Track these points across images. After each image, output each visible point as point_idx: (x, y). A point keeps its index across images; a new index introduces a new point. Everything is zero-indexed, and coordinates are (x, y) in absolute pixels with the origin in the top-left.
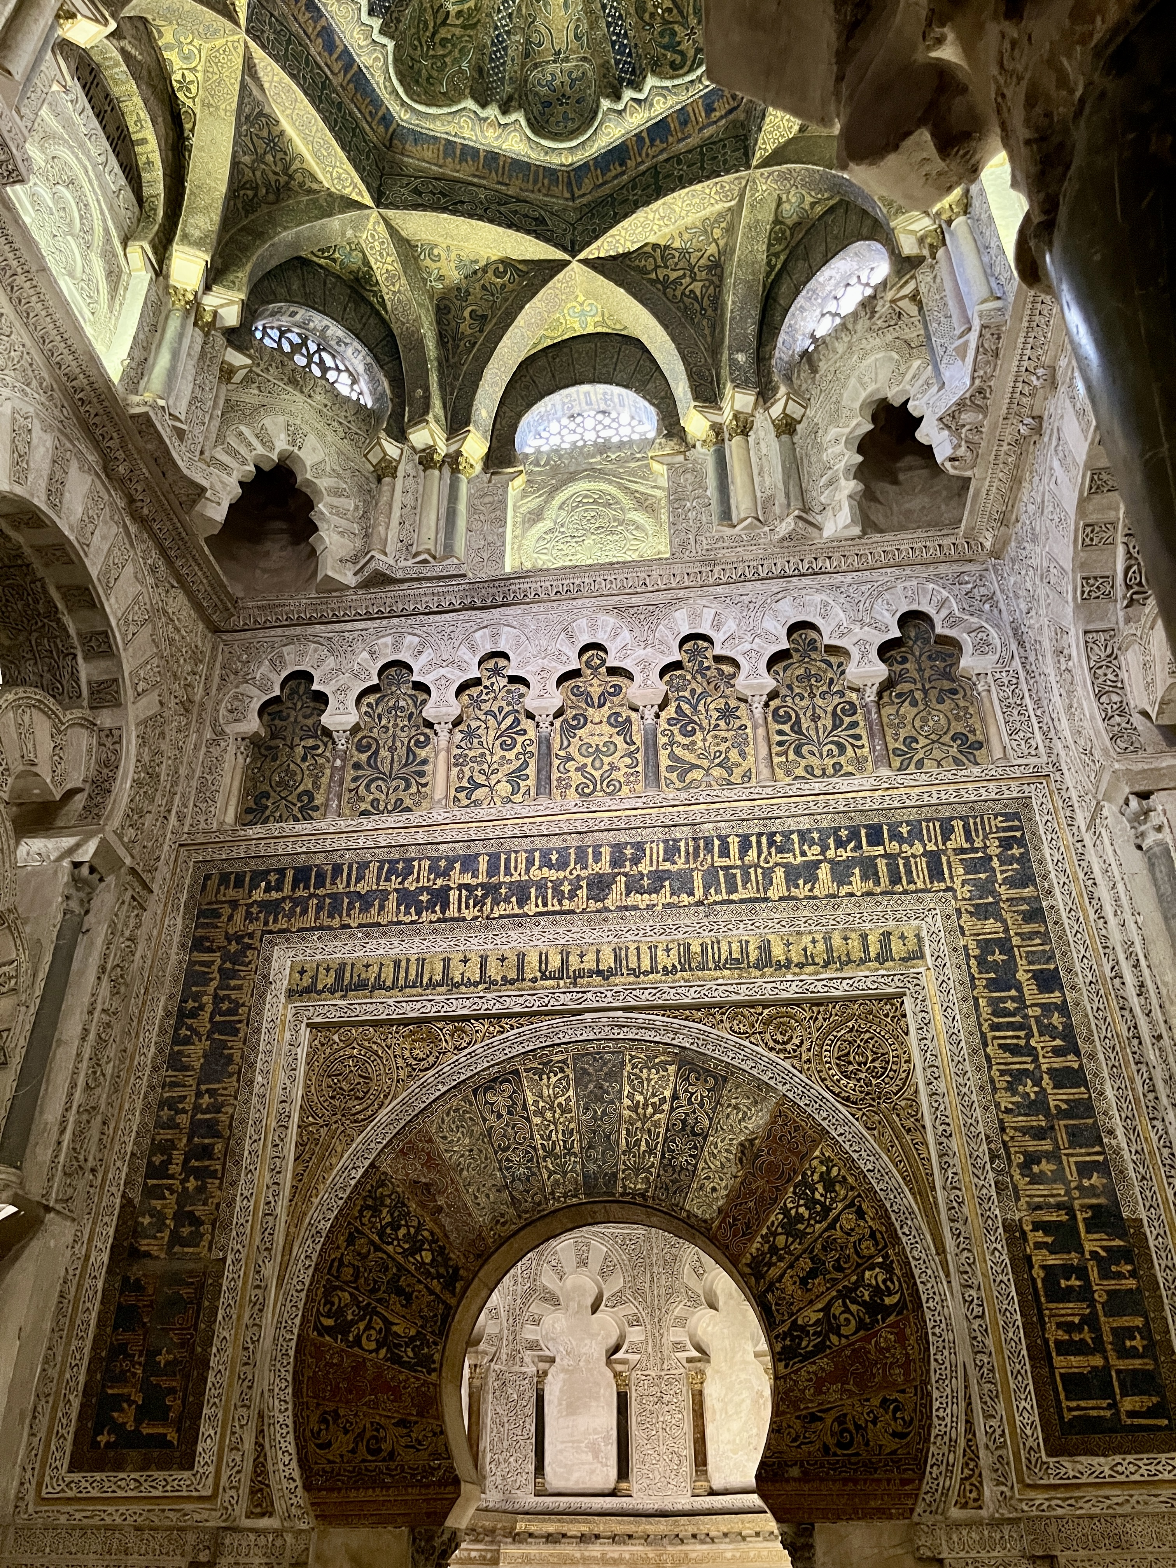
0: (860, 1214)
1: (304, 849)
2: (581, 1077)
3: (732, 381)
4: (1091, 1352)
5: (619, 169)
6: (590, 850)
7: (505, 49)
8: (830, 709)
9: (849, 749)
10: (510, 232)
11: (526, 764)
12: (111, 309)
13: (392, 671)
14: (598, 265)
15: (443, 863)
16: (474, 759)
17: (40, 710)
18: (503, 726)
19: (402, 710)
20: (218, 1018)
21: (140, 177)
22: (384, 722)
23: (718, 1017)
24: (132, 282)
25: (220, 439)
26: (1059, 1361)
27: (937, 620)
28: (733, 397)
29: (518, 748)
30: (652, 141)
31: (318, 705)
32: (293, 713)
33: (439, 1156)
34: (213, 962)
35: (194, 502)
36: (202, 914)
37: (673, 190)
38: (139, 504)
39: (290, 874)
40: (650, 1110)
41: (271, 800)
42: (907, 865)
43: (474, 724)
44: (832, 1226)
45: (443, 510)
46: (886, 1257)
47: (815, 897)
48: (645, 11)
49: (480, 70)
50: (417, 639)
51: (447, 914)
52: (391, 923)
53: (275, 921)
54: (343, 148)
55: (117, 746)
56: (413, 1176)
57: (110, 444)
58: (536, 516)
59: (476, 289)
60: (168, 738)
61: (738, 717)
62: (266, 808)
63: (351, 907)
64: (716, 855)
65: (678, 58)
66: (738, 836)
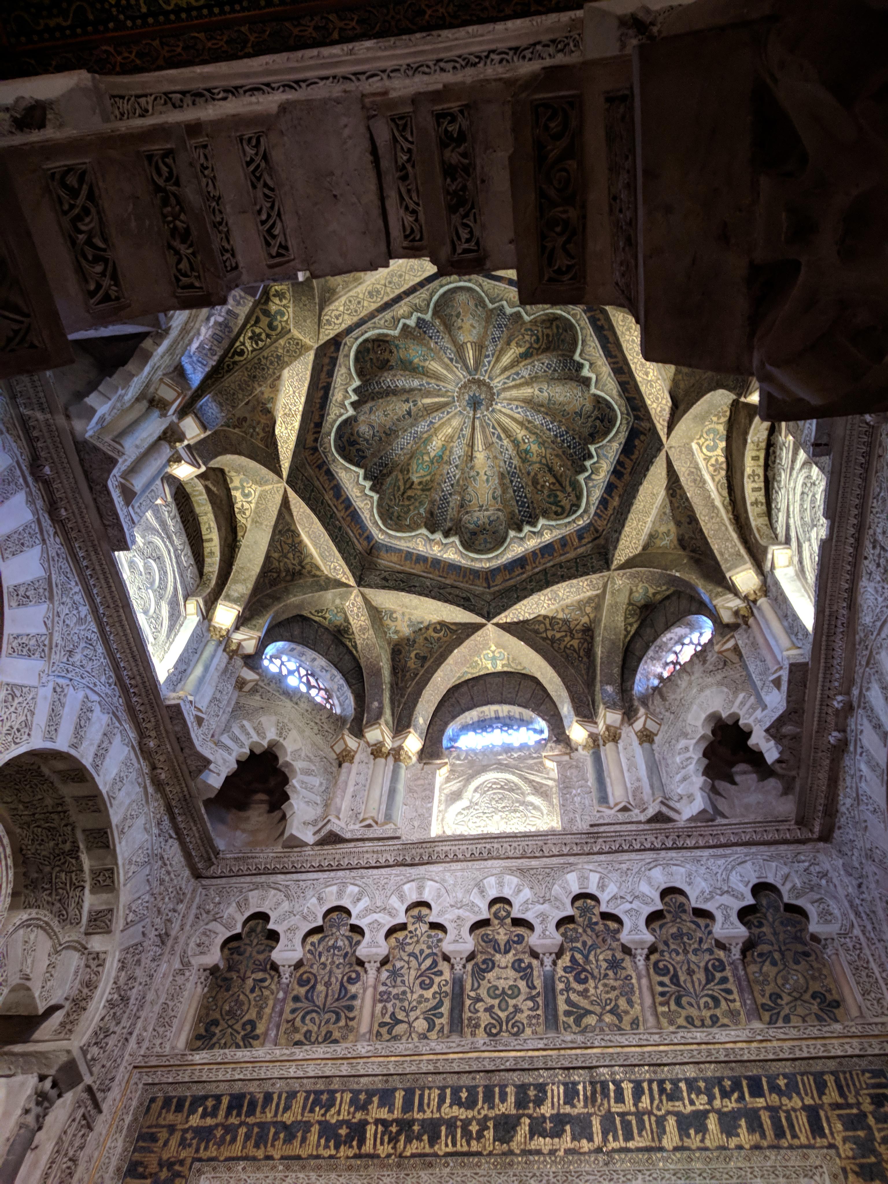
1: (241, 1076)
3: (604, 704)
5: (520, 571)
6: (497, 1090)
7: (448, 502)
8: (702, 964)
9: (723, 1003)
10: (446, 604)
11: (440, 1004)
12: (168, 637)
13: (334, 915)
14: (507, 628)
15: (362, 1097)
16: (396, 997)
17: (45, 930)
18: (423, 967)
19: (339, 949)
21: (203, 561)
22: (323, 959)
24: (186, 622)
25: (227, 729)
27: (785, 890)
28: (605, 715)
29: (435, 988)
30: (543, 555)
31: (270, 942)
32: (249, 949)
35: (200, 772)
36: (141, 1137)
37: (558, 583)
38: (159, 771)
39: (225, 1101)
41: (219, 1028)
42: (789, 1119)
43: (399, 964)
45: (386, 789)
47: (707, 1149)
48: (538, 483)
49: (432, 514)
50: (356, 889)
51: (363, 1151)
52: (311, 1157)
53: (206, 1148)
54: (340, 552)
55: (100, 969)
57: (148, 726)
58: (456, 796)
59: (420, 640)
60: (143, 964)
61: (624, 968)
62: (214, 1034)
63: (276, 1137)
64: (612, 1101)
65: (559, 510)
66: (631, 1081)
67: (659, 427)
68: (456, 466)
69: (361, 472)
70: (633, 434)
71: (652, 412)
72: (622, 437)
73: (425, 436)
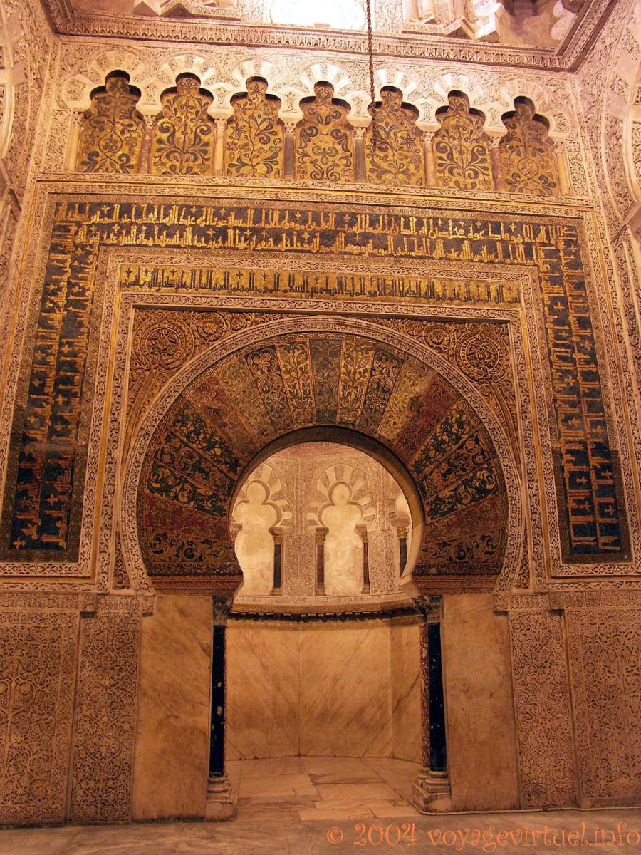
0: (477, 441)
1: (127, 192)
2: (314, 353)
4: (588, 514)
6: (322, 214)
8: (470, 149)
9: (481, 177)
11: (276, 155)
13: (184, 80)
15: (223, 211)
16: (241, 147)
18: (262, 127)
19: (192, 107)
20: (71, 297)
22: (178, 115)
23: (400, 325)
26: (572, 518)
27: (537, 105)
29: (272, 143)
31: (133, 96)
32: (114, 100)
33: (225, 394)
34: (66, 261)
36: (56, 228)
39: (117, 207)
40: (358, 375)
41: (100, 158)
42: (513, 248)
43: (242, 124)
44: (461, 447)
46: (489, 464)
47: (460, 260)
50: (203, 60)
51: (226, 245)
52: (188, 246)
53: (108, 237)
56: (207, 404)
61: (415, 145)
62: (97, 162)
63: (160, 233)
64: (402, 228)
66: (416, 217)
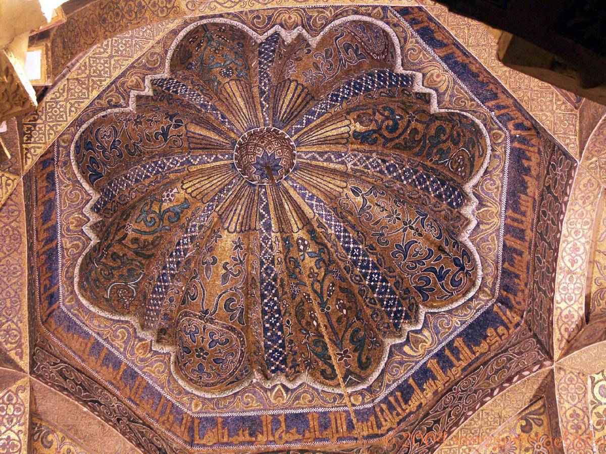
5: (248, 438)
7: (166, 288)
30: (287, 426)
49: (144, 296)
65: (329, 371)
67: (556, 336)
68: (192, 238)
69: (95, 197)
70: (487, 320)
71: (556, 312)
72: (471, 316)
73: (172, 176)
